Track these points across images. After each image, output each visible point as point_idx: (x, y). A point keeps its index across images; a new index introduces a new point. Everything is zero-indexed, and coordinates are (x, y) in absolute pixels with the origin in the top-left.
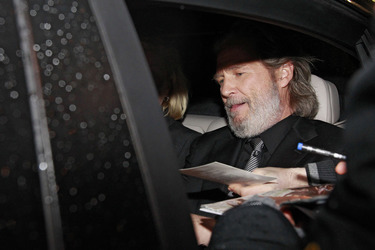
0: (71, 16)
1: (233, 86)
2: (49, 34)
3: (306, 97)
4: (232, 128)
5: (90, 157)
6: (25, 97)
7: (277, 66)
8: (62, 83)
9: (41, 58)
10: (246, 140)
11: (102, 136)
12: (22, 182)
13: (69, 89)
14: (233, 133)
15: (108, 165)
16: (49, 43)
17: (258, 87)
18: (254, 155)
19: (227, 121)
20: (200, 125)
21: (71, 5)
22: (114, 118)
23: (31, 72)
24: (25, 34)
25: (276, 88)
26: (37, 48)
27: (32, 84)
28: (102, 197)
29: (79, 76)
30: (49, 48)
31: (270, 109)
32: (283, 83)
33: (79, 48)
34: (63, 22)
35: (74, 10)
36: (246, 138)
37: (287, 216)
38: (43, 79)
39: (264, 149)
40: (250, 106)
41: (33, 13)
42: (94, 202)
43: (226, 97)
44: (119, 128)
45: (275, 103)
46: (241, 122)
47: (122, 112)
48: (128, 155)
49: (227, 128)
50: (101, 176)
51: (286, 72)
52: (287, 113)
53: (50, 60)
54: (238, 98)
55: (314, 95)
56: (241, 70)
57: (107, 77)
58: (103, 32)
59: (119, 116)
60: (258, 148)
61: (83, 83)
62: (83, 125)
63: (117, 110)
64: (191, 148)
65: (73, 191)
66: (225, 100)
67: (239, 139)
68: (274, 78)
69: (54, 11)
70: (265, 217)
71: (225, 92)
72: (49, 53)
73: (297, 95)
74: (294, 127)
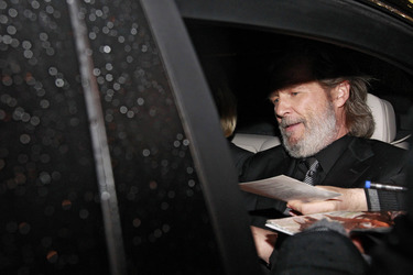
0: (131, 39)
1: (288, 106)
2: (109, 58)
3: (362, 117)
4: (288, 148)
5: (153, 186)
6: (86, 124)
7: (333, 86)
8: (123, 110)
9: (102, 82)
10: (300, 160)
11: (165, 163)
12: (84, 214)
13: (131, 115)
14: (287, 153)
15: (172, 195)
16: (109, 67)
17: (314, 107)
18: (309, 175)
19: (281, 141)
20: (253, 144)
21: (131, 28)
22: (177, 144)
23: (91, 98)
24: (85, 58)
25: (332, 108)
26: (96, 72)
27: (93, 110)
28: (166, 228)
29: (141, 102)
30: (109, 72)
31: (326, 128)
32: (339, 103)
33: (141, 72)
34: (123, 45)
35: (134, 31)
36: (301, 158)
37: (356, 244)
38: (104, 105)
39: (319, 168)
40: (305, 126)
41: (93, 36)
42: (158, 233)
43: (281, 117)
44: (182, 155)
45: (332, 122)
46: (296, 141)
47: (185, 137)
48: (191, 183)
49: (281, 147)
50: (165, 206)
51: (342, 92)
52: (342, 132)
53: (110, 85)
54: (293, 118)
55: (370, 115)
56: (296, 90)
57: (169, 101)
58: (164, 54)
59: (181, 142)
60: (313, 168)
61: (145, 108)
62: (146, 153)
63: (179, 136)
64: (244, 167)
65: (137, 223)
66: (279, 120)
67: (293, 158)
68: (330, 98)
69: (113, 34)
70: (331, 243)
71: (280, 112)
72: (109, 78)
73: (353, 115)
74: (350, 147)
